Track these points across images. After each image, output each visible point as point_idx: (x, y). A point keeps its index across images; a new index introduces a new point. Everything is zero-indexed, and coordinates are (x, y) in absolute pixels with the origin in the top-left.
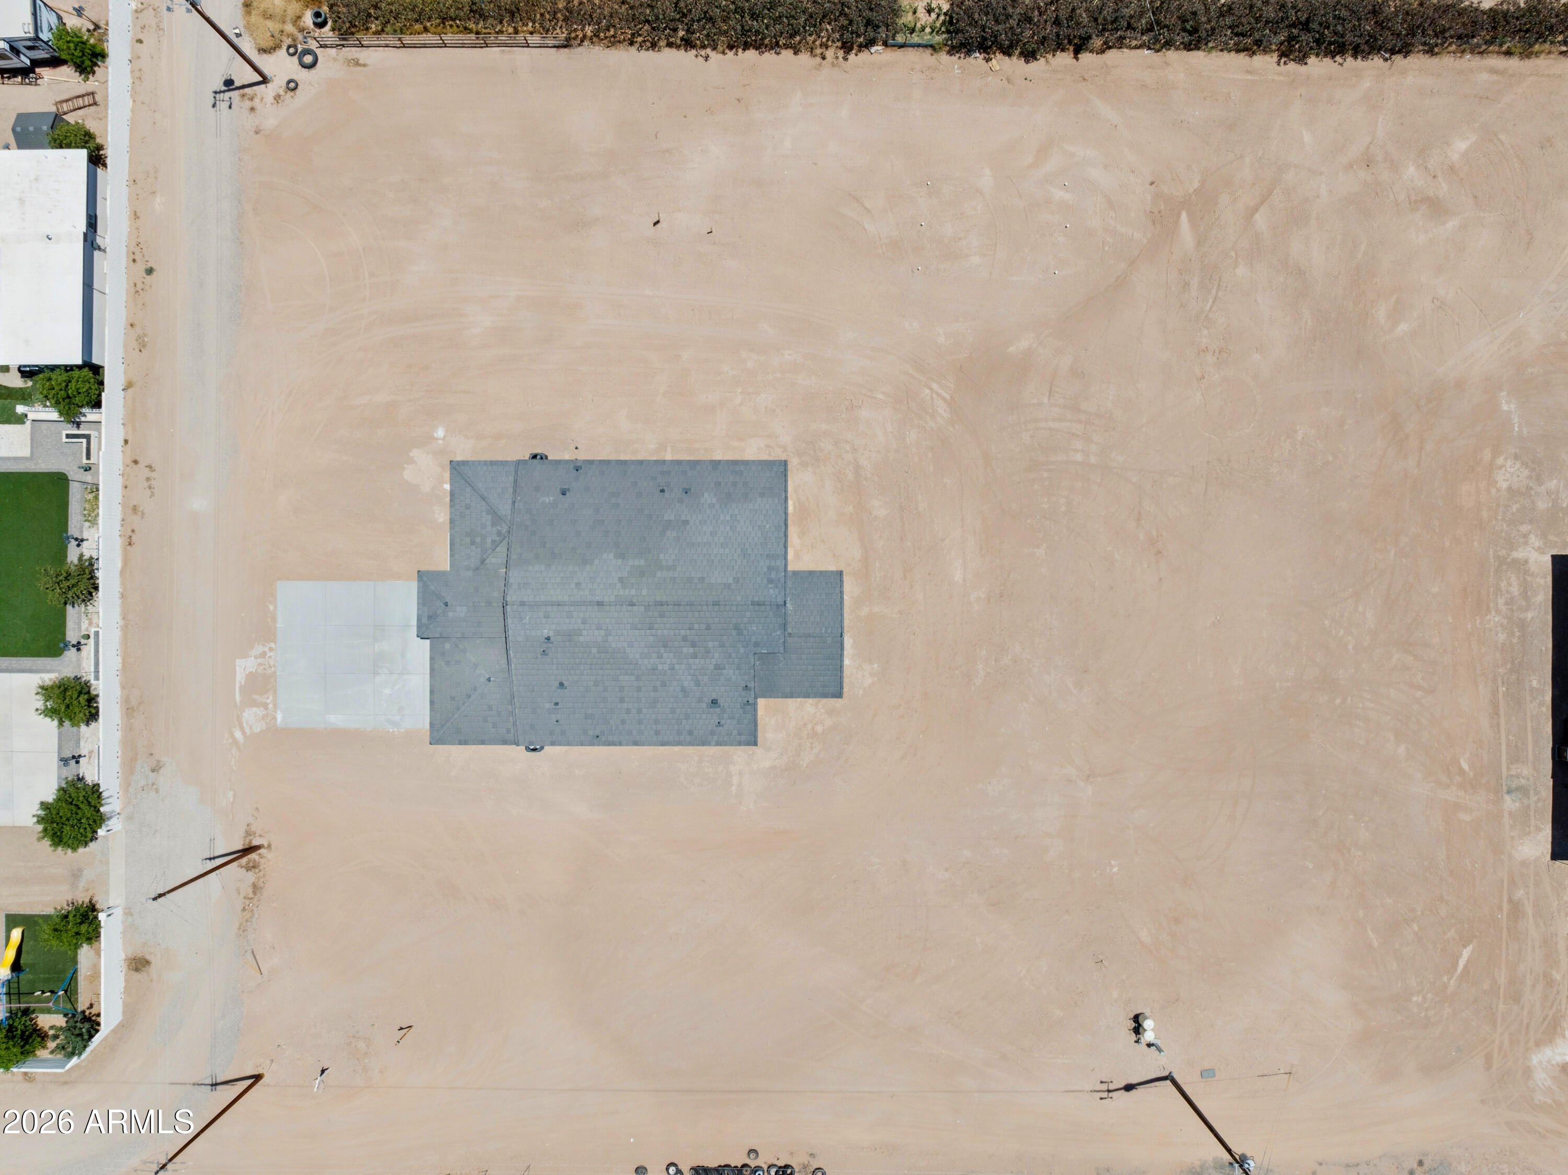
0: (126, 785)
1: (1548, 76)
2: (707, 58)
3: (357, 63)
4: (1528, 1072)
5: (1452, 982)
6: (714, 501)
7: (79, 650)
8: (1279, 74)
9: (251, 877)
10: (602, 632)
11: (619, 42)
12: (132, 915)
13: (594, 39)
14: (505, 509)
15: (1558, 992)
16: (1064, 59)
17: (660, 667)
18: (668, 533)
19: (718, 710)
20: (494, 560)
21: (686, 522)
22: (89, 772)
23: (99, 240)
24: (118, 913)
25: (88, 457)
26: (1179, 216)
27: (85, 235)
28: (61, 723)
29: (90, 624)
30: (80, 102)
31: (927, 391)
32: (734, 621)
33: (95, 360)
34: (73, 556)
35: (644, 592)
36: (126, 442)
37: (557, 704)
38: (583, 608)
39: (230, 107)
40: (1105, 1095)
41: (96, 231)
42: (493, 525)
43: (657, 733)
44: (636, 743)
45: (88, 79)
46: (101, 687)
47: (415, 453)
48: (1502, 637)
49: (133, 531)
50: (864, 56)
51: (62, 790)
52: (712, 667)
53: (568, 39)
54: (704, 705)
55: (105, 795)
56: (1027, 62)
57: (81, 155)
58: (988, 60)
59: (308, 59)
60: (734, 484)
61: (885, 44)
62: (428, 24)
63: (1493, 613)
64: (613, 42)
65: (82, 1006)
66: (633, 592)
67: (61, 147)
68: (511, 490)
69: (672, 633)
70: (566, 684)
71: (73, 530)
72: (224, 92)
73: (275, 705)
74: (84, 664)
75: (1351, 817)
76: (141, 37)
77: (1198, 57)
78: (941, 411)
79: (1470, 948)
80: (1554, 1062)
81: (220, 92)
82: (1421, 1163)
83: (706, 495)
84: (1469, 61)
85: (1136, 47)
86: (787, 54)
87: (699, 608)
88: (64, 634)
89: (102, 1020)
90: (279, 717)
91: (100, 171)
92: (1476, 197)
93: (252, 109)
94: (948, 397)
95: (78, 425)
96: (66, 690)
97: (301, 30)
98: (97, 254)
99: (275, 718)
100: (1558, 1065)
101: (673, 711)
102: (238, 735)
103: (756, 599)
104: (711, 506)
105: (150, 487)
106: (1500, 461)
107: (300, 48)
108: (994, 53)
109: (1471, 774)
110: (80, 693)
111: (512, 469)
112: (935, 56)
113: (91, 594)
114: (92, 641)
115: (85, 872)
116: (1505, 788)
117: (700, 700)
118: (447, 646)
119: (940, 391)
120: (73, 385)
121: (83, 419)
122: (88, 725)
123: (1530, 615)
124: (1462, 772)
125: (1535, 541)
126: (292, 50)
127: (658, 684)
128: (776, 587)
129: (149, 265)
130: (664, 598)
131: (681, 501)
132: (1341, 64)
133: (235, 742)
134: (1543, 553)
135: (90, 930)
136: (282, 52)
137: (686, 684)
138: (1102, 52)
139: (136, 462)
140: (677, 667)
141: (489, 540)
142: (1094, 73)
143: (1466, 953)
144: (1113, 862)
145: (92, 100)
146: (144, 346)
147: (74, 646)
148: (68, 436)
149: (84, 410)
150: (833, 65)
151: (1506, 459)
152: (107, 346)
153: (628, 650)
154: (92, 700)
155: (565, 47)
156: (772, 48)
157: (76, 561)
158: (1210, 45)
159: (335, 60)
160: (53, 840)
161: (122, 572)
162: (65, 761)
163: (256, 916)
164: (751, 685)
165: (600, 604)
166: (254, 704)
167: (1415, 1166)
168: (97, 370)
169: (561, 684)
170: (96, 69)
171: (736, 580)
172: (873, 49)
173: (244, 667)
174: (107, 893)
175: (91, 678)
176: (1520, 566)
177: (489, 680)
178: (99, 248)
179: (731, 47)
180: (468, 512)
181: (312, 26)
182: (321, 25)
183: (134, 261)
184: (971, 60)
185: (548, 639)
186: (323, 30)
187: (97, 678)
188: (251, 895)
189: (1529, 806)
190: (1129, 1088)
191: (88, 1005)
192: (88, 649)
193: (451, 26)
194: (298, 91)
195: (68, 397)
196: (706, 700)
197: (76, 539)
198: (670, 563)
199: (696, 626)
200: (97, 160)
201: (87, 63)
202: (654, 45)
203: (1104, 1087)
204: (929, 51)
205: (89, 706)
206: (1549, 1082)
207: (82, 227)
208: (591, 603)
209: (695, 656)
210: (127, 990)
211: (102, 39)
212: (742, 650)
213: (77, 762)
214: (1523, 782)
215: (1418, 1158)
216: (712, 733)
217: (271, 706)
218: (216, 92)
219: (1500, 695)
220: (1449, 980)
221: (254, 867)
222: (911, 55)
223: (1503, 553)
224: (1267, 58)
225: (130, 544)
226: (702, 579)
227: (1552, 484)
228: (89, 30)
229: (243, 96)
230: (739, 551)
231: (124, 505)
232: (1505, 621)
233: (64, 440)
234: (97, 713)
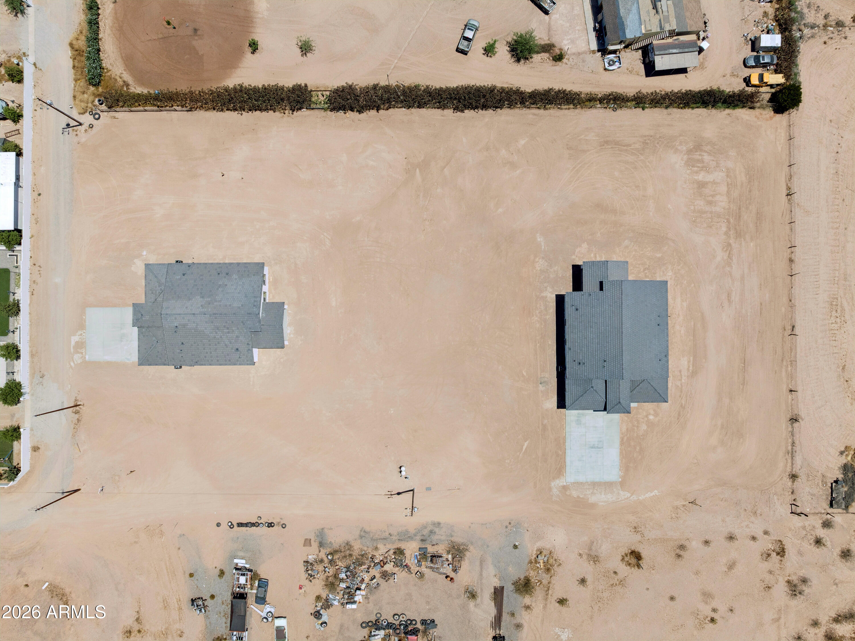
0: (31, 383)
1: (554, 116)
2: (242, 114)
3: (115, 118)
4: (550, 489)
5: (521, 455)
6: (237, 277)
7: (14, 333)
8: (454, 116)
9: (77, 416)
10: (195, 324)
11: (210, 109)
12: (33, 430)
13: (201, 108)
14: (163, 281)
15: (561, 459)
16: (373, 112)
17: (217, 337)
18: (220, 289)
19: (239, 352)
20: (159, 299)
21: (226, 285)
22: (18, 378)
23: (21, 184)
24: (28, 429)
25: (17, 263)
26: (416, 170)
27: (15, 183)
28: (6, 359)
29: (18, 324)
30: (14, 133)
31: (322, 236)
32: (241, 320)
33: (19, 228)
34: (11, 299)
35: (210, 310)
36: (31, 257)
37: (181, 350)
38: (188, 316)
39: (68, 134)
40: (390, 496)
41: (19, 181)
42: (159, 286)
43: (218, 361)
44: (210, 365)
45: (17, 124)
46: (21, 346)
47: (135, 261)
48: (538, 325)
49: (34, 290)
50: (299, 112)
51: (7, 383)
52: (235, 337)
53: (191, 108)
54: (234, 350)
55: (23, 385)
56: (360, 114)
57: (13, 154)
58: (345, 113)
59: (97, 116)
60: (245, 271)
61: (307, 108)
62: (140, 103)
63: (535, 317)
64: (208, 109)
65: (15, 464)
66: (206, 310)
67: (6, 151)
68: (165, 274)
69: (220, 324)
70: (184, 343)
71: (12, 290)
72: (66, 128)
73: (85, 353)
74: (16, 339)
75: (481, 393)
76: (36, 109)
77: (423, 111)
78: (327, 243)
79: (528, 442)
80: (560, 485)
81: (65, 128)
82: (510, 523)
83: (234, 275)
84: (525, 111)
85: (400, 108)
86: (271, 112)
87: (229, 315)
88: (8, 328)
89: (22, 469)
90: (87, 357)
91: (21, 158)
92: (528, 161)
93: (77, 135)
94: (330, 238)
95: (13, 251)
96: (8, 347)
97: (94, 106)
98: (20, 189)
99: (85, 358)
100: (561, 486)
101: (223, 353)
102: (72, 364)
103: (249, 312)
104: (236, 279)
105: (40, 274)
106: (537, 259)
107: (94, 112)
108: (347, 111)
109: (527, 377)
110: (14, 348)
111: (166, 266)
112: (325, 112)
113: (18, 313)
114: (18, 330)
115: (16, 415)
116: (539, 382)
117: (232, 349)
118: (144, 330)
119: (327, 236)
120: (11, 237)
121: (15, 249)
122: (17, 360)
123: (548, 317)
124: (523, 376)
125: (549, 289)
126: (91, 113)
127: (217, 343)
128: (256, 308)
129: (39, 192)
130: (216, 312)
131: (225, 277)
132: (477, 112)
133: (71, 367)
134: (553, 294)
135: (17, 434)
136: (88, 114)
137: (226, 343)
138: (387, 109)
139: (35, 265)
140: (223, 337)
141: (158, 292)
142: (384, 117)
143: (526, 444)
144: (391, 409)
145: (18, 132)
146: (37, 222)
147: (12, 332)
148: (10, 255)
149: (15, 246)
150: (288, 116)
151: (539, 259)
152: (23, 223)
153: (205, 331)
154: (18, 351)
155: (190, 111)
156: (265, 110)
157: (12, 301)
158: (428, 106)
159: (107, 116)
160: (3, 402)
161: (30, 305)
162: (8, 373)
163: (79, 431)
164: (250, 343)
165: (194, 314)
166: (78, 352)
167: (508, 524)
168: (20, 231)
169: (183, 343)
170: (20, 121)
171: (242, 305)
172: (302, 110)
173: (75, 339)
174: (24, 422)
175: (18, 344)
176: (544, 298)
177: (157, 342)
178: (21, 187)
179: (250, 110)
180: (150, 282)
181: (98, 104)
182: (101, 104)
183: (34, 191)
184: (339, 113)
185: (177, 327)
186: (102, 106)
187: (20, 343)
188: (77, 423)
189: (548, 388)
190: (399, 494)
191: (17, 464)
192: (17, 333)
193: (149, 104)
194: (93, 128)
195: (9, 241)
196: (234, 349)
197: (13, 293)
198: (220, 300)
199: (228, 322)
200: (19, 154)
201: (17, 119)
202: (222, 110)
203: (390, 493)
204: (323, 110)
205: (17, 353)
206: (558, 493)
207: (14, 180)
208: (191, 314)
209: (229, 333)
210: (32, 459)
211: (22, 110)
212: (245, 330)
213: (13, 374)
214: (546, 379)
215: (509, 522)
216: (238, 361)
217: (84, 353)
218: (63, 129)
219: (538, 347)
220: (520, 454)
221: (78, 413)
222: (316, 112)
223: (538, 294)
224: (449, 110)
225: (32, 294)
226: (230, 305)
227: (556, 268)
228: (17, 107)
229: (73, 130)
230: (244, 295)
231: (30, 280)
232: (539, 319)
233: (8, 257)
234: (20, 356)
